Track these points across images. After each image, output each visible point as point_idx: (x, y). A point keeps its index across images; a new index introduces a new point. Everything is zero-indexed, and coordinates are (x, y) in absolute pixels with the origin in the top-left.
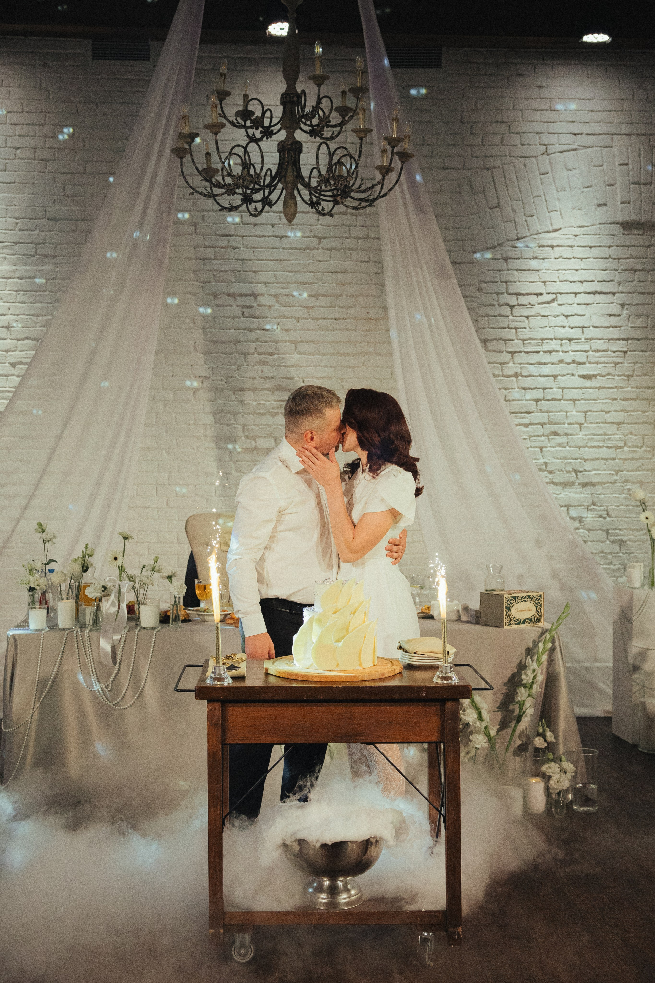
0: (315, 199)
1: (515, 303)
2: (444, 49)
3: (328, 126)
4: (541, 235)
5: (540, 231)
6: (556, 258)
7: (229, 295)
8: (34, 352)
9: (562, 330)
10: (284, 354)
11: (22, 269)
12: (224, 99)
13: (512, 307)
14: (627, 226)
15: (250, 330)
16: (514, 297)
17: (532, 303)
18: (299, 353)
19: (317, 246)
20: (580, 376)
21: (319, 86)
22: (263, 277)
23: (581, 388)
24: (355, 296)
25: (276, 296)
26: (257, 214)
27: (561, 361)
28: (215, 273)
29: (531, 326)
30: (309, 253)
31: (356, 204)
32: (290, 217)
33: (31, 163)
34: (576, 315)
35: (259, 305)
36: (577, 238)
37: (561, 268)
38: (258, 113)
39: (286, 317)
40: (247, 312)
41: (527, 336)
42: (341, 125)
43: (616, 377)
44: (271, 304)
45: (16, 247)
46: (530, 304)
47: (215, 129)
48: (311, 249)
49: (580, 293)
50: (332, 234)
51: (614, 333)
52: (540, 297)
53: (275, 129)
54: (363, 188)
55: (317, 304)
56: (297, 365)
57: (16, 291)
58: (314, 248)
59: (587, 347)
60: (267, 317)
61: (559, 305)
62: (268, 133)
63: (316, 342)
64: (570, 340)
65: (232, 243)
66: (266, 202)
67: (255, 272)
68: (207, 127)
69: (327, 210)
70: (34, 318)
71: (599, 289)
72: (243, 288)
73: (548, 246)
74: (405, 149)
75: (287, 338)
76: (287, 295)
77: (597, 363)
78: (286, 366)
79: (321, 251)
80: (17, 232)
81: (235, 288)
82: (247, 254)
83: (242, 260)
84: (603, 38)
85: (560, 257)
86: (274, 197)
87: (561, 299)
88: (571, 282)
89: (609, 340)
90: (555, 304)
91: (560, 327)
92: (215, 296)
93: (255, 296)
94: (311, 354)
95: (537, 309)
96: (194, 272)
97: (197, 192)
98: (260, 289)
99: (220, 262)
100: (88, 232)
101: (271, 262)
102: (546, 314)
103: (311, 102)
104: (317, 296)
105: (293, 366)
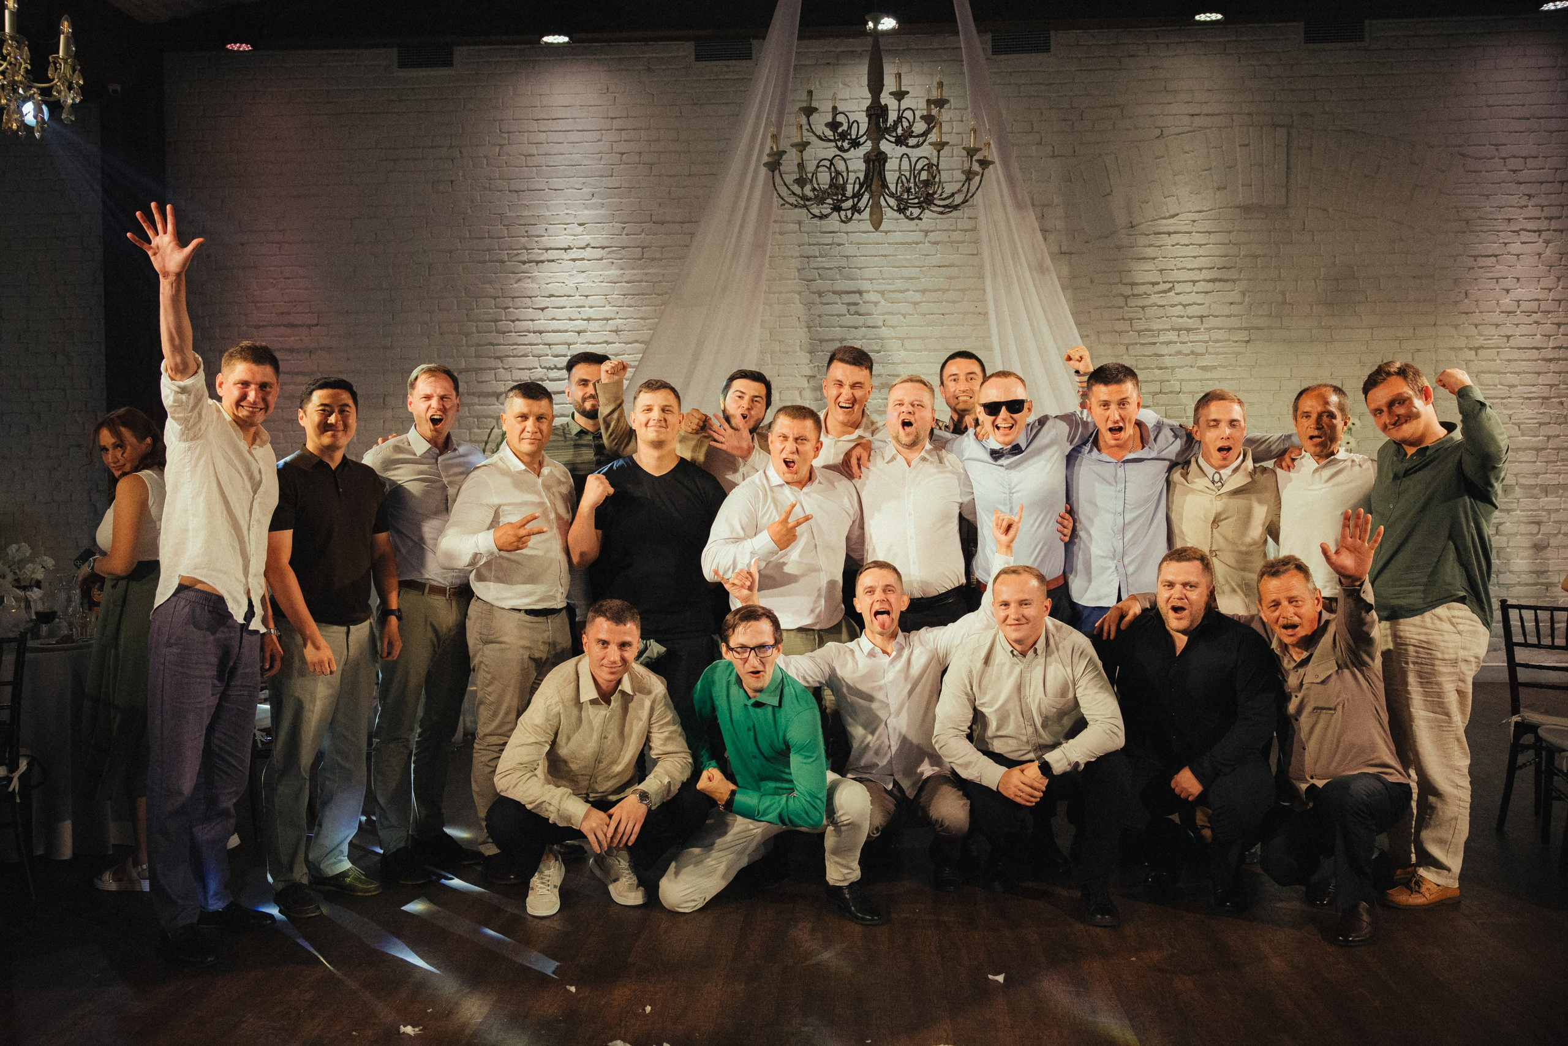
0: (902, 206)
1: (1130, 293)
2: (1052, 33)
3: (911, 136)
4: (1156, 222)
5: (1156, 217)
6: (1173, 246)
7: (834, 293)
8: (641, 355)
9: (1180, 320)
10: (891, 351)
11: (629, 273)
12: (812, 114)
13: (1126, 297)
14: (1247, 209)
15: (856, 328)
16: (1129, 287)
17: (1148, 292)
18: (906, 350)
19: (923, 240)
20: (1198, 367)
21: (899, 101)
22: (868, 273)
23: (1201, 380)
24: (963, 290)
25: (882, 293)
26: (848, 220)
27: (1179, 353)
28: (820, 271)
29: (1147, 317)
30: (915, 248)
31: (941, 209)
32: (877, 225)
33: (636, 167)
34: (1194, 304)
35: (864, 302)
36: (1195, 224)
37: (1179, 255)
38: (845, 127)
39: (893, 314)
40: (853, 309)
41: (1143, 328)
42: (925, 134)
43: (1238, 368)
44: (877, 300)
45: (623, 252)
46: (1145, 293)
47: (803, 146)
48: (917, 243)
49: (1199, 281)
50: (938, 227)
51: (1235, 322)
52: (1156, 286)
53: (862, 140)
54: (944, 196)
55: (924, 300)
56: (904, 362)
57: (624, 295)
58: (921, 242)
59: (1206, 337)
60: (873, 314)
61: (1177, 294)
62: (855, 144)
63: (923, 339)
64: (1188, 330)
65: (836, 240)
66: (855, 209)
67: (860, 269)
68: (792, 146)
69: (915, 215)
70: (641, 321)
71: (1219, 277)
72: (848, 285)
73: (1163, 233)
74: (985, 157)
75: (894, 335)
76: (893, 292)
77: (1217, 354)
78: (892, 363)
79: (927, 244)
80: (624, 236)
81: (842, 285)
82: (850, 250)
83: (847, 257)
84: (1216, 17)
85: (1177, 244)
86: (862, 204)
87: (1179, 288)
88: (1189, 270)
89: (1230, 329)
90: (1172, 293)
91: (1178, 317)
92: (820, 294)
93: (860, 293)
94: (918, 351)
95: (1154, 299)
96: (799, 270)
97: (788, 203)
98: (865, 285)
99: (824, 259)
100: (692, 235)
101: (876, 258)
102: (1163, 304)
103: (892, 116)
104: (924, 291)
105: (899, 364)
